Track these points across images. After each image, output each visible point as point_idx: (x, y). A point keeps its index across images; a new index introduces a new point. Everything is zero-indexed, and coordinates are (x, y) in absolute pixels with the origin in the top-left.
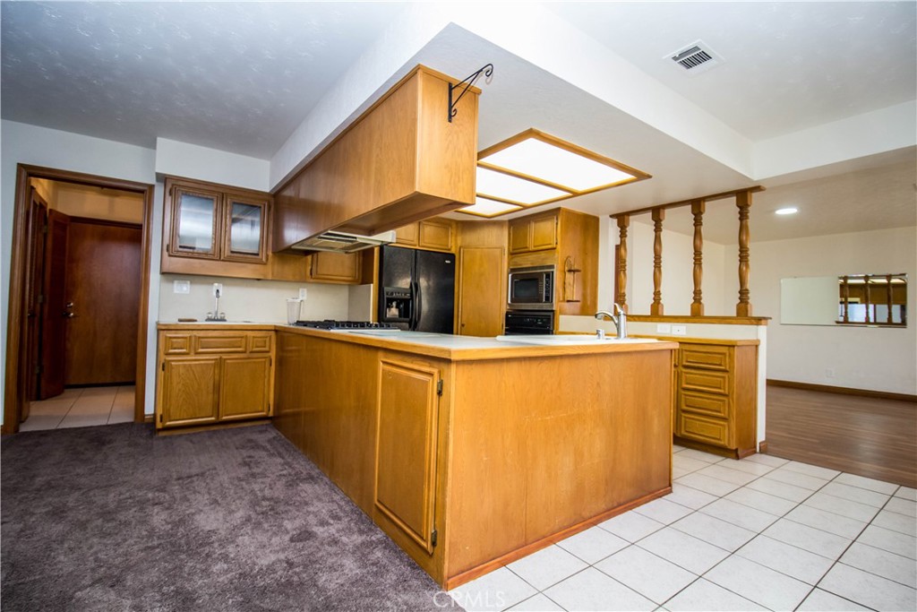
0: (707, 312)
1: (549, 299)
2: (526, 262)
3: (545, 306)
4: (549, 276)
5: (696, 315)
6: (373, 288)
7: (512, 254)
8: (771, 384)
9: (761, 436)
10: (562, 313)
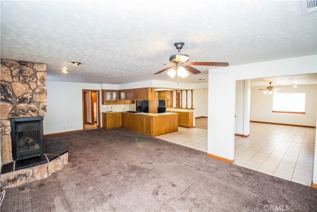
0: (188, 108)
1: (165, 105)
2: (161, 99)
3: (164, 107)
4: (165, 102)
5: (187, 108)
6: (135, 104)
7: (158, 97)
8: (196, 118)
9: (194, 125)
10: (167, 108)
